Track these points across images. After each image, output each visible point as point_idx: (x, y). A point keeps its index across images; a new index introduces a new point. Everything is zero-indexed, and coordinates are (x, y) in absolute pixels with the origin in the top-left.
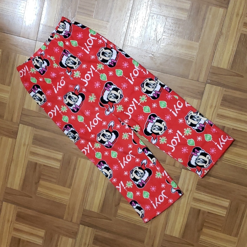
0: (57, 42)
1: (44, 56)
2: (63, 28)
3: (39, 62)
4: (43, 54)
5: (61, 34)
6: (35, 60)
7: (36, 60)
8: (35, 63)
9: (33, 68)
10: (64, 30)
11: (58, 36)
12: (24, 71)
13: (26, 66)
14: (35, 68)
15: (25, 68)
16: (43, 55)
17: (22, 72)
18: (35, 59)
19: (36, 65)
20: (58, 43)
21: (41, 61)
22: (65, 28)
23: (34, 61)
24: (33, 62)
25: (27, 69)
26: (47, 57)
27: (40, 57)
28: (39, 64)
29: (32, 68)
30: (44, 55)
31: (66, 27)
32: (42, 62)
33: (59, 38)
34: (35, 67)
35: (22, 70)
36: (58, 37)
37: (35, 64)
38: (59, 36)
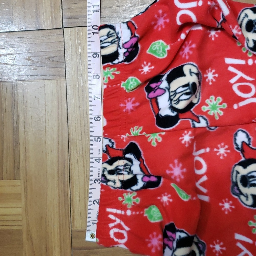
0: (120, 86)
1: (116, 145)
2: (112, 43)
3: (120, 170)
4: (111, 145)
5: (116, 62)
6: (109, 177)
7: (111, 172)
8: (114, 182)
9: (125, 194)
10: (119, 46)
11: (112, 69)
12: (116, 223)
13: (109, 210)
14: (129, 190)
15: (111, 217)
16: (113, 146)
17: (116, 230)
18: (106, 173)
19: (122, 181)
20: (124, 87)
21: (120, 163)
22: (118, 37)
23: (109, 181)
24: (110, 184)
25: (119, 212)
26: (125, 140)
27: (109, 158)
28: (126, 173)
29: (123, 197)
30: (113, 143)
31: (120, 36)
32: (125, 162)
33: (116, 73)
34: (126, 188)
35: (111, 225)
36: (113, 74)
37: (119, 184)
38: (116, 69)
